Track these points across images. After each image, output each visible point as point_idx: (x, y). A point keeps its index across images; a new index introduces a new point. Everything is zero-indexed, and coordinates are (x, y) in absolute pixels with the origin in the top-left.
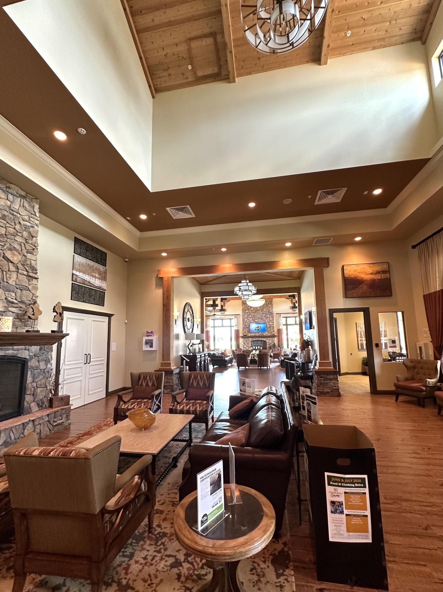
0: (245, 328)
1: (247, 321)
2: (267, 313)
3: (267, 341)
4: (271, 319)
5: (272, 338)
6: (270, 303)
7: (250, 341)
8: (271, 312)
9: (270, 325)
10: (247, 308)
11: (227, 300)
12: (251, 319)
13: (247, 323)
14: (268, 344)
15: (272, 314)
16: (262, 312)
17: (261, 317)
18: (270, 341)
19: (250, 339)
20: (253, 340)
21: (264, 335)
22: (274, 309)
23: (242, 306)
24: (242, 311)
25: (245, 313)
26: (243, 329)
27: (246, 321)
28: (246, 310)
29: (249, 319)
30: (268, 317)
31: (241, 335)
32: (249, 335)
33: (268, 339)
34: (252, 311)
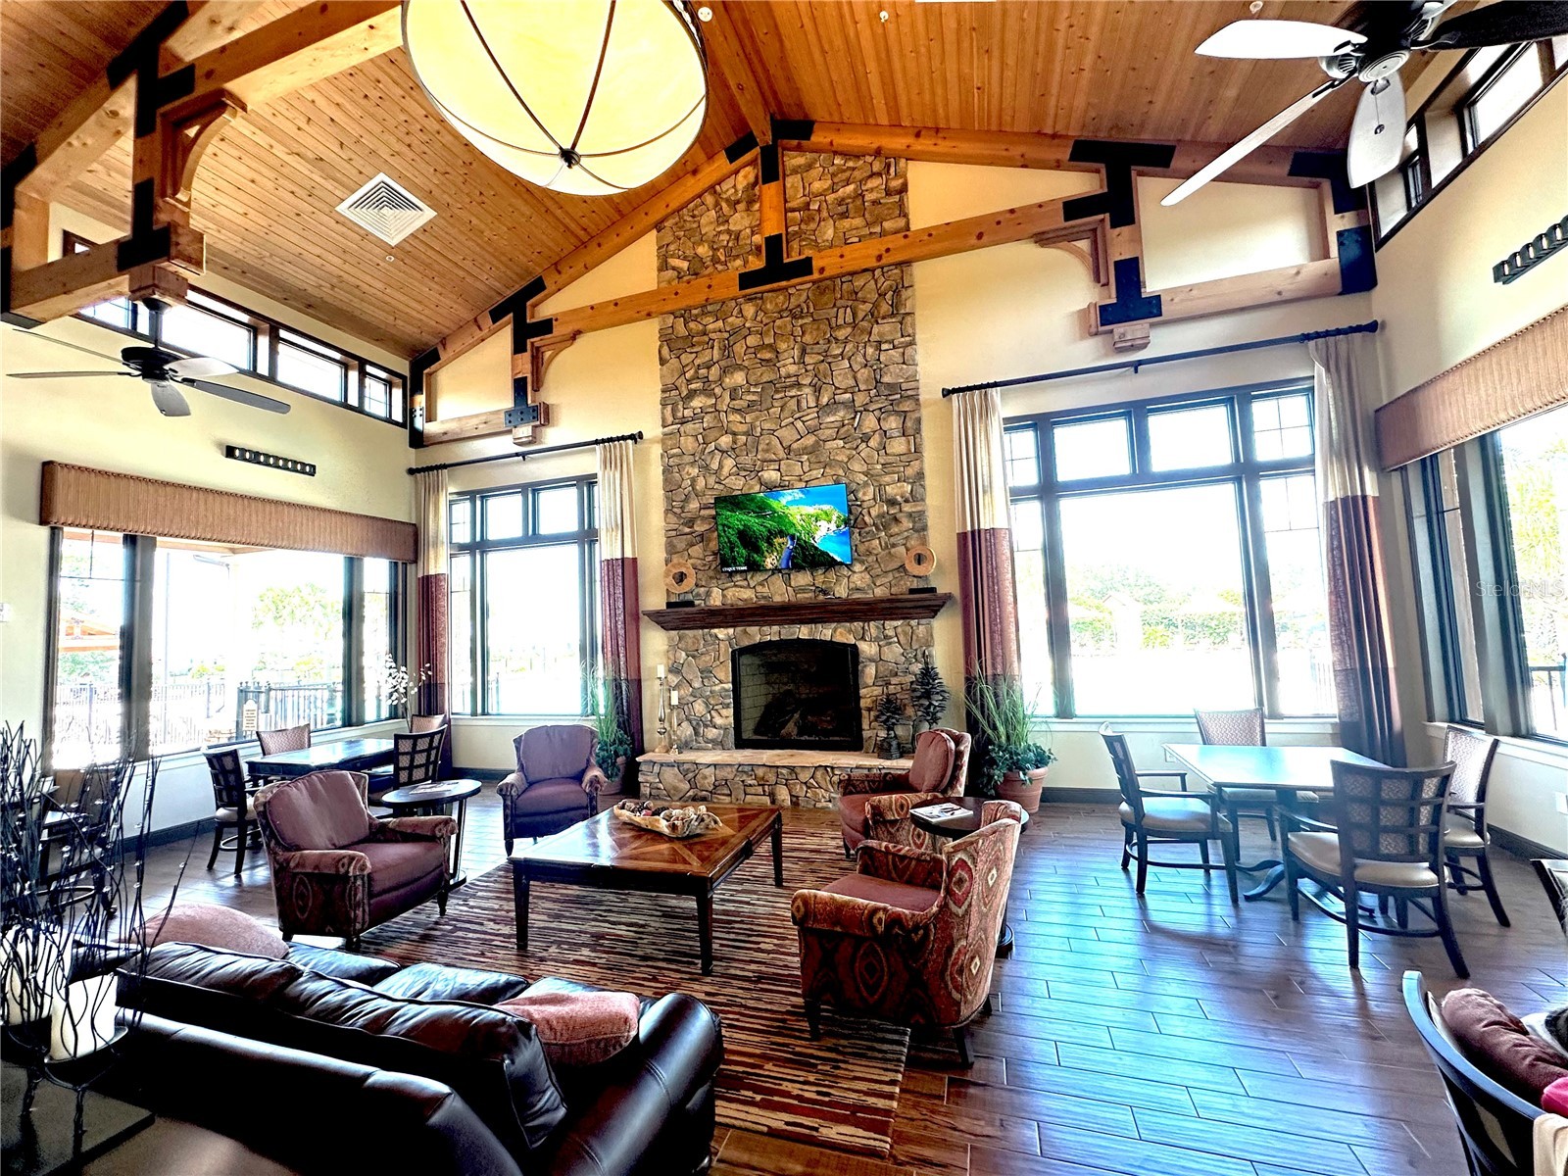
0: (680, 544)
1: (701, 484)
2: (861, 399)
3: (867, 649)
4: (898, 446)
5: (906, 616)
6: (885, 308)
7: (726, 652)
8: (893, 387)
9: (892, 502)
10: (696, 377)
11: (559, 330)
12: (729, 463)
13: (694, 505)
14: (870, 671)
15: (906, 406)
16: (817, 391)
17: (810, 440)
18: (893, 653)
19: (721, 633)
20: (746, 643)
21: (841, 591)
22: (919, 358)
23: (663, 361)
24: (664, 405)
25: (684, 421)
26: (671, 550)
27: (694, 480)
28: (692, 394)
29: (715, 466)
30: (866, 439)
31: (654, 599)
32: (716, 600)
33: (873, 628)
34: (734, 393)
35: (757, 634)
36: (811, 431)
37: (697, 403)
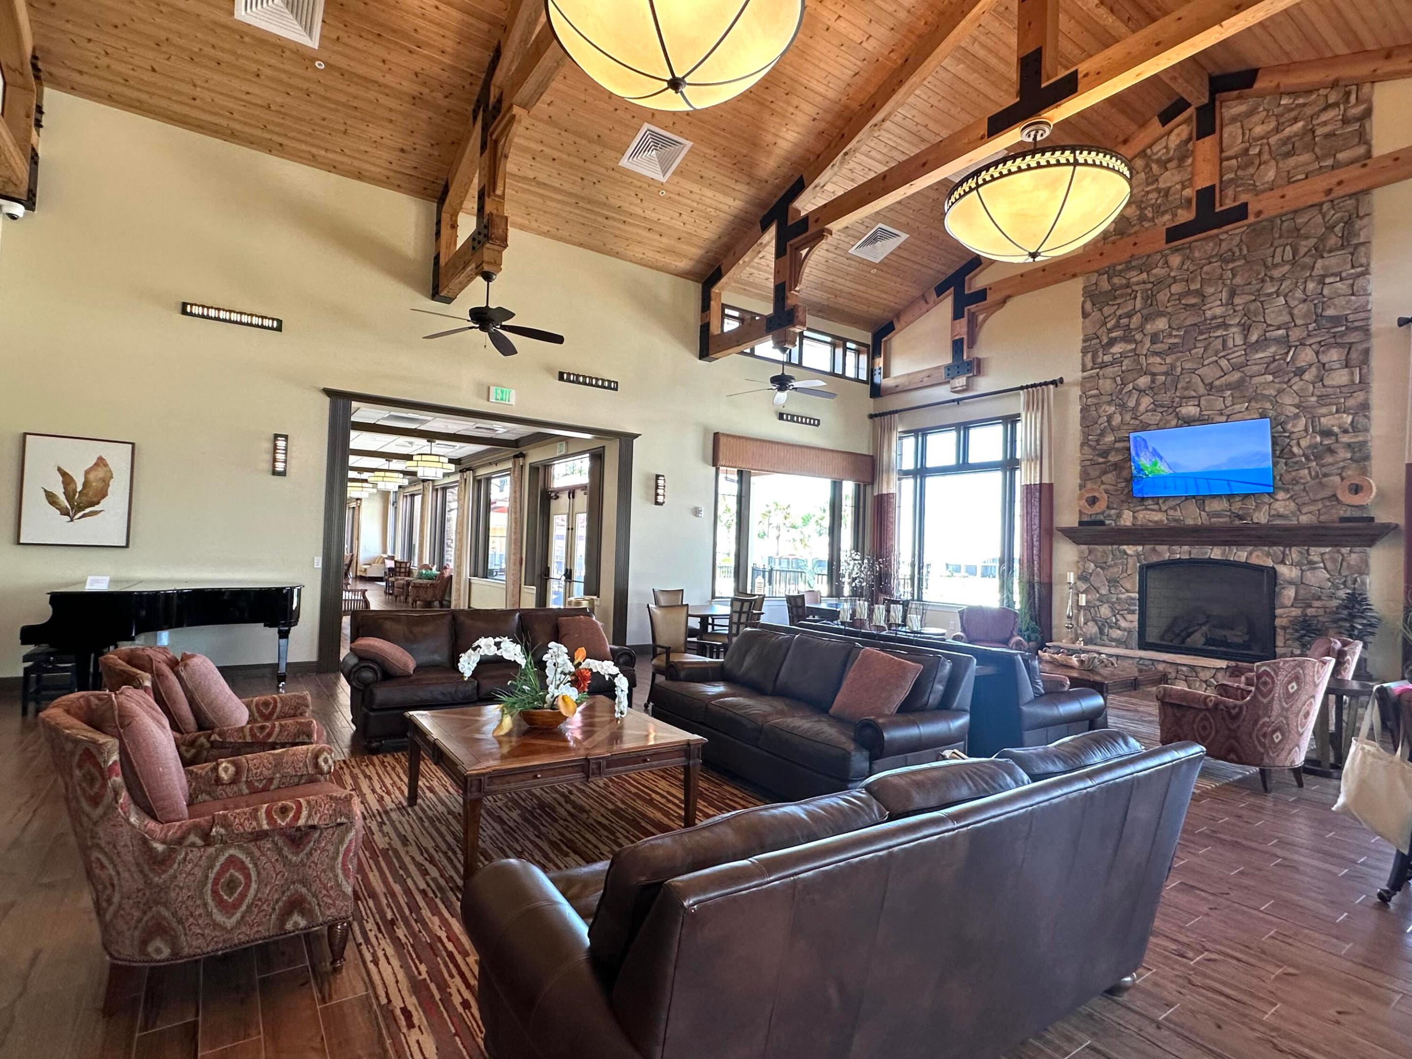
0: (1094, 473)
1: (1117, 420)
2: (1295, 335)
3: (1285, 571)
4: (1340, 377)
5: (1336, 544)
6: (1333, 241)
7: (1133, 566)
8: (1336, 320)
9: (1327, 433)
10: (1117, 326)
11: (991, 298)
12: (1146, 401)
13: (1109, 438)
14: (1290, 592)
15: (1353, 337)
16: (1246, 329)
17: (1237, 376)
18: (1318, 578)
19: (1130, 550)
20: (1154, 559)
21: (1261, 517)
22: (1370, 288)
23: (1085, 315)
24: (1084, 351)
25: (1103, 365)
26: (1085, 476)
27: (1110, 418)
28: (1112, 342)
29: (1132, 403)
30: (1300, 372)
31: (1067, 518)
32: (1127, 519)
33: (1294, 553)
34: (1155, 338)
35: (1165, 553)
36: (1235, 368)
37: (1117, 349)
